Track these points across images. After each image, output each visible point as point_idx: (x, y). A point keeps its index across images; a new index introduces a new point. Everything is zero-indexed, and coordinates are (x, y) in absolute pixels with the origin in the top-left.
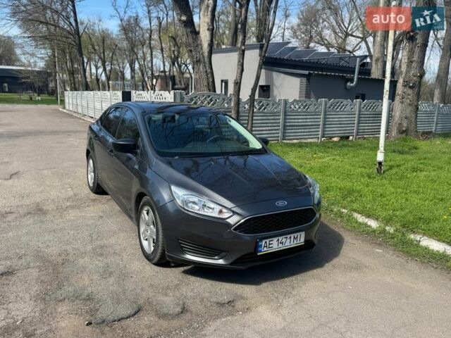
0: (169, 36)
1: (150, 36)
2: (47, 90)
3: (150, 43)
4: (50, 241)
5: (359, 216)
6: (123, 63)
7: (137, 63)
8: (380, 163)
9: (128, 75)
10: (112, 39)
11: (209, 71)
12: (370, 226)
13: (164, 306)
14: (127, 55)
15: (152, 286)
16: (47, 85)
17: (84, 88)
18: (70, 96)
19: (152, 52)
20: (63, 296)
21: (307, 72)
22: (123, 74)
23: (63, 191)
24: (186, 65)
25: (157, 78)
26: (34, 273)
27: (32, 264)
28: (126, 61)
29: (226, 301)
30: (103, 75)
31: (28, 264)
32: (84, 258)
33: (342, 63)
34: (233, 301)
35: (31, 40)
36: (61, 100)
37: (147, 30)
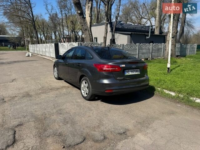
0: (70, 21)
1: (62, 21)
2: (21, 45)
3: (62, 24)
4: (36, 109)
5: (166, 91)
6: (51, 33)
7: (57, 32)
8: (169, 68)
9: (53, 37)
10: (46, 23)
11: (90, 33)
12: (171, 95)
13: (95, 136)
14: (53, 30)
15: (87, 127)
16: (21, 43)
17: (37, 43)
18: (31, 47)
19: (63, 28)
20: (48, 134)
21: (130, 33)
22: (51, 37)
23: (37, 86)
24: (77, 33)
25: (65, 38)
26: (33, 124)
27: (30, 120)
28: (53, 32)
29: (122, 132)
30: (44, 37)
31: (29, 120)
32: (53, 116)
33: (143, 29)
34: (125, 132)
35: (14, 24)
36: (27, 49)
37: (61, 18)
